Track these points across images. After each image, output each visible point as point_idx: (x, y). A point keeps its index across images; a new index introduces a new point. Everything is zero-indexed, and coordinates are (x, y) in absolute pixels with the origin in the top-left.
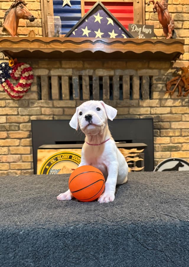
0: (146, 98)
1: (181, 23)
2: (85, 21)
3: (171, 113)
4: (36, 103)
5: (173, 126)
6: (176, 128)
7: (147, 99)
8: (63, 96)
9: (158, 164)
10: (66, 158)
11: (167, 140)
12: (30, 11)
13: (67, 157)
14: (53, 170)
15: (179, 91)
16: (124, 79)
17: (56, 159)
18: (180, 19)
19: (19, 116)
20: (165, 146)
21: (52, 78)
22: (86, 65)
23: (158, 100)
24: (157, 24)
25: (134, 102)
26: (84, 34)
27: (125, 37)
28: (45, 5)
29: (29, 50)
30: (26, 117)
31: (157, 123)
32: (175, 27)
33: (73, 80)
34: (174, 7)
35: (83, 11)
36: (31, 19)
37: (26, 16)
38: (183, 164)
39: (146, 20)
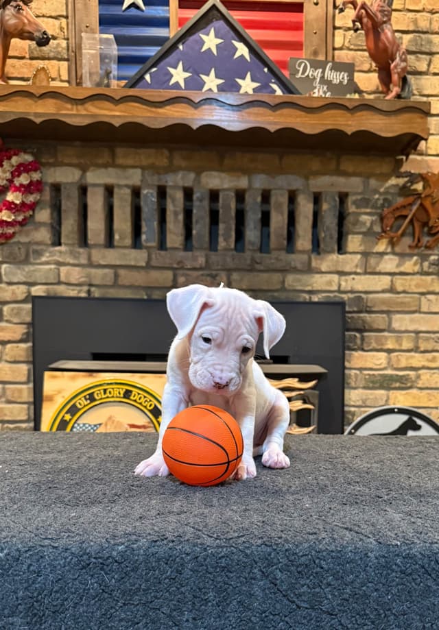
0: (329, 249)
1: (426, 59)
2: (178, 48)
3: (392, 290)
4: (48, 254)
5: (395, 325)
6: (403, 329)
7: (332, 252)
8: (117, 237)
9: (353, 421)
10: (117, 397)
13: (119, 393)
14: (81, 425)
15: (413, 235)
16: (273, 200)
17: (91, 398)
18: (424, 49)
19: (3, 285)
20: (374, 375)
21: (90, 190)
22: (178, 161)
23: (359, 256)
24: (363, 59)
25: (297, 259)
26: (173, 81)
27: (279, 92)
28: (79, 6)
29: (32, 118)
31: (354, 315)
33: (142, 197)
34: (409, 18)
35: (173, 22)
36: (40, 38)
37: (30, 32)
38: (419, 422)
39: (334, 49)
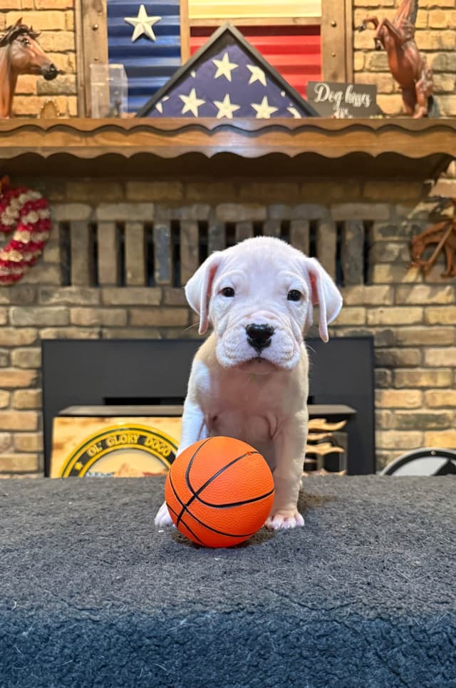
0: (354, 281)
1: (452, 78)
2: (190, 75)
3: (424, 322)
4: (57, 295)
5: (430, 360)
6: (438, 364)
7: (357, 283)
8: (129, 275)
9: (385, 466)
10: (131, 443)
11: (412, 397)
12: (48, 55)
13: (133, 439)
14: (94, 474)
15: (446, 263)
16: (293, 230)
18: (450, 68)
19: (11, 329)
20: (407, 415)
21: (101, 228)
22: (192, 194)
23: (387, 288)
24: (386, 81)
26: (185, 110)
27: (297, 115)
28: (87, 39)
29: (39, 152)
30: (27, 332)
31: (385, 351)
32: (435, 89)
33: (155, 233)
34: (433, 37)
35: (185, 51)
36: (48, 72)
37: (37, 66)
39: (354, 72)
